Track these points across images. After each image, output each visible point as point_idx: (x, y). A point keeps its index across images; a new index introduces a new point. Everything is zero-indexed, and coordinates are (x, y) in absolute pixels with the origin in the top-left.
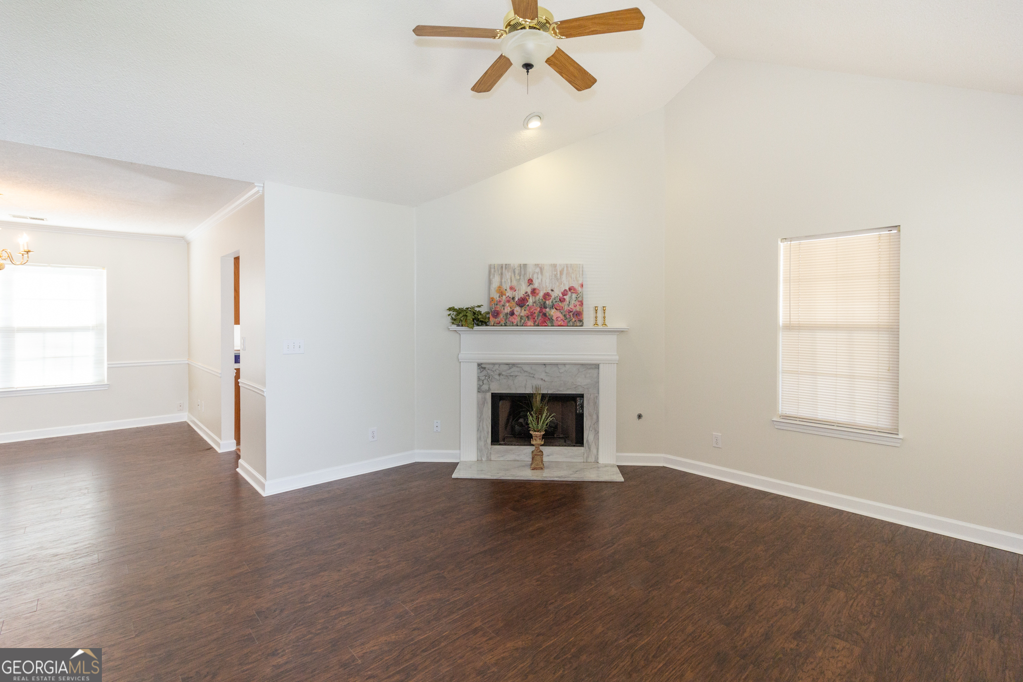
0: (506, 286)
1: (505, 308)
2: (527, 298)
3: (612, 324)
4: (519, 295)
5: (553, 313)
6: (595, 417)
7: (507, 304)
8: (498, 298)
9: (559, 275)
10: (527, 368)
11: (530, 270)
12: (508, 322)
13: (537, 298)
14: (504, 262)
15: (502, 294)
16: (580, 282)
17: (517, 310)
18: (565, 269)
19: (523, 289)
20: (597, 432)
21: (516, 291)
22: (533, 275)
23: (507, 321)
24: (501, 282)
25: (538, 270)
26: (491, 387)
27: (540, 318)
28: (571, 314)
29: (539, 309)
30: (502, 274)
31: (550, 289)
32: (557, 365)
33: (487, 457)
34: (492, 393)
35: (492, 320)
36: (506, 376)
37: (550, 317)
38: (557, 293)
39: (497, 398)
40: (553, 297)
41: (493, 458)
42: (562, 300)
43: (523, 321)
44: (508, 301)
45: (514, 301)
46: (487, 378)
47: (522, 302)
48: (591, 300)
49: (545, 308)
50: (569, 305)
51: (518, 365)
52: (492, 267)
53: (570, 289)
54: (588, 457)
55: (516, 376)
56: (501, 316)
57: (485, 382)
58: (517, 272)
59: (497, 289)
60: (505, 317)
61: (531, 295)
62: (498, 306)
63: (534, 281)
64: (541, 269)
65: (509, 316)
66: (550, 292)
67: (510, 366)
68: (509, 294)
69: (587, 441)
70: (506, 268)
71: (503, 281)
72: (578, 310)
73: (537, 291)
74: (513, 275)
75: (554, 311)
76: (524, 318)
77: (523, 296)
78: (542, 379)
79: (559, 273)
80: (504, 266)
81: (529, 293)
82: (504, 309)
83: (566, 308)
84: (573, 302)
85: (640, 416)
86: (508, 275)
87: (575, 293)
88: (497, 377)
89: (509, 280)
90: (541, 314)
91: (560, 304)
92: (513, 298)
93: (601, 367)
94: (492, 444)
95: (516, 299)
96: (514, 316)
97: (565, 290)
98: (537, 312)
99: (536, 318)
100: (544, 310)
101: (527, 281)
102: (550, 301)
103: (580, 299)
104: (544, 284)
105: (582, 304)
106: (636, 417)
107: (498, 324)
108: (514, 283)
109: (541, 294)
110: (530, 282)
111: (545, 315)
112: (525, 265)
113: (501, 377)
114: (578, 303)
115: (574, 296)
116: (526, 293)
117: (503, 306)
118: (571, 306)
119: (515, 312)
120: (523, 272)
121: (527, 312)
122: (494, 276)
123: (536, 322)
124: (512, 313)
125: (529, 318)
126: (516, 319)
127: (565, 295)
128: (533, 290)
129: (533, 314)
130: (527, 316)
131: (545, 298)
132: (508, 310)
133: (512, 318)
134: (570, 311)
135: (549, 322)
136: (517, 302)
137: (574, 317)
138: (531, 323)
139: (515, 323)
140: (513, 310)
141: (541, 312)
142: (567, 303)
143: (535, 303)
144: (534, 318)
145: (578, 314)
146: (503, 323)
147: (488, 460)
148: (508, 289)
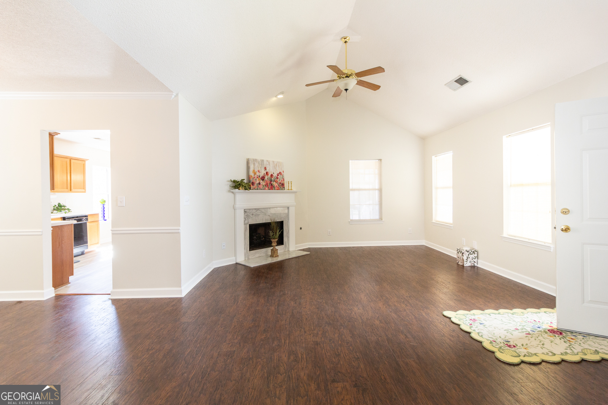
0: (256, 170)
2: (265, 176)
3: (294, 189)
4: (262, 175)
5: (274, 184)
6: (287, 231)
7: (257, 179)
8: (253, 176)
9: (275, 166)
10: (263, 211)
11: (265, 163)
13: (269, 176)
14: (255, 158)
15: (255, 174)
16: (283, 170)
17: (261, 181)
18: (277, 164)
19: (263, 172)
20: (288, 237)
21: (260, 173)
22: (266, 165)
23: (258, 187)
24: (254, 168)
25: (268, 163)
26: (249, 221)
27: (270, 186)
28: (281, 184)
29: (269, 182)
30: (254, 164)
31: (273, 172)
32: (274, 208)
33: (247, 258)
34: (249, 224)
35: (252, 187)
36: (255, 215)
37: (273, 186)
38: (275, 175)
39: (251, 226)
40: (274, 177)
42: (277, 178)
43: (264, 187)
44: (258, 178)
46: (247, 217)
47: (263, 178)
48: (287, 178)
49: (272, 181)
50: (280, 180)
51: (260, 209)
52: (250, 160)
53: (280, 173)
54: (285, 249)
55: (259, 215)
56: (255, 185)
57: (246, 219)
58: (260, 163)
59: (253, 171)
61: (266, 175)
62: (254, 180)
63: (267, 168)
64: (269, 163)
65: (258, 185)
66: (273, 174)
67: (257, 210)
68: (258, 174)
69: (285, 242)
71: (255, 167)
72: (283, 182)
74: (259, 165)
75: (275, 183)
76: (264, 186)
79: (275, 165)
80: (255, 160)
81: (265, 174)
83: (279, 182)
84: (281, 179)
85: (301, 228)
86: (257, 164)
87: (282, 175)
88: (251, 216)
89: (257, 167)
90: (270, 184)
92: (259, 176)
93: (290, 208)
94: (250, 250)
95: (261, 177)
96: (260, 185)
97: (278, 173)
98: (269, 183)
100: (271, 182)
101: (264, 168)
102: (273, 178)
103: (283, 178)
104: (271, 170)
105: (284, 180)
106: (300, 228)
107: (254, 189)
108: (259, 169)
109: (270, 175)
110: (265, 168)
111: (272, 185)
112: (263, 160)
113: (253, 216)
114: (283, 180)
115: (281, 176)
116: (264, 174)
117: (256, 180)
118: (281, 181)
119: (261, 183)
120: (262, 164)
121: (265, 183)
122: (251, 165)
123: (268, 188)
124: (259, 184)
125: (266, 186)
126: (261, 187)
127: (278, 175)
128: (267, 173)
129: (267, 184)
130: (265, 185)
131: (271, 177)
132: (258, 182)
133: (259, 186)
134: (280, 183)
135: (273, 188)
136: (261, 178)
137: (282, 186)
138: (267, 188)
139: (261, 188)
140: (260, 182)
141: (270, 183)
142: (279, 179)
143: (268, 179)
144: (268, 186)
145: (283, 185)
146: (256, 188)
147: (249, 259)
148: (257, 172)
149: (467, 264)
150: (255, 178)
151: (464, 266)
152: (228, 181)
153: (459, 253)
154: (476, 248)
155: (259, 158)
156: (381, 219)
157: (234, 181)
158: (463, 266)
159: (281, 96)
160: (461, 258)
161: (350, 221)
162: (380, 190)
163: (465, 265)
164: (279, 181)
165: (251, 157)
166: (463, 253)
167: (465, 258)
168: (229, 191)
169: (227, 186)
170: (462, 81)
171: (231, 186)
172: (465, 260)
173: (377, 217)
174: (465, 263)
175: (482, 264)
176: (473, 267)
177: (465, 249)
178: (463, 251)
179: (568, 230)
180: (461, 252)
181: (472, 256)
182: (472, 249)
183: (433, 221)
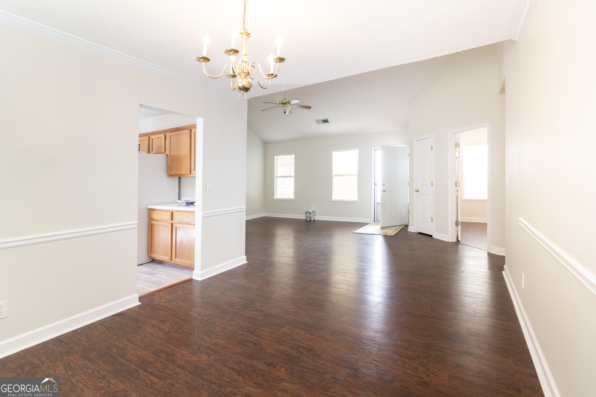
149: (312, 219)
153: (308, 214)
154: (314, 210)
158: (311, 220)
160: (309, 216)
166: (311, 213)
167: (312, 216)
170: (326, 121)
175: (317, 218)
176: (314, 220)
177: (310, 211)
178: (311, 212)
179: (385, 191)
180: (309, 213)
181: (314, 214)
182: (313, 211)
183: (275, 199)
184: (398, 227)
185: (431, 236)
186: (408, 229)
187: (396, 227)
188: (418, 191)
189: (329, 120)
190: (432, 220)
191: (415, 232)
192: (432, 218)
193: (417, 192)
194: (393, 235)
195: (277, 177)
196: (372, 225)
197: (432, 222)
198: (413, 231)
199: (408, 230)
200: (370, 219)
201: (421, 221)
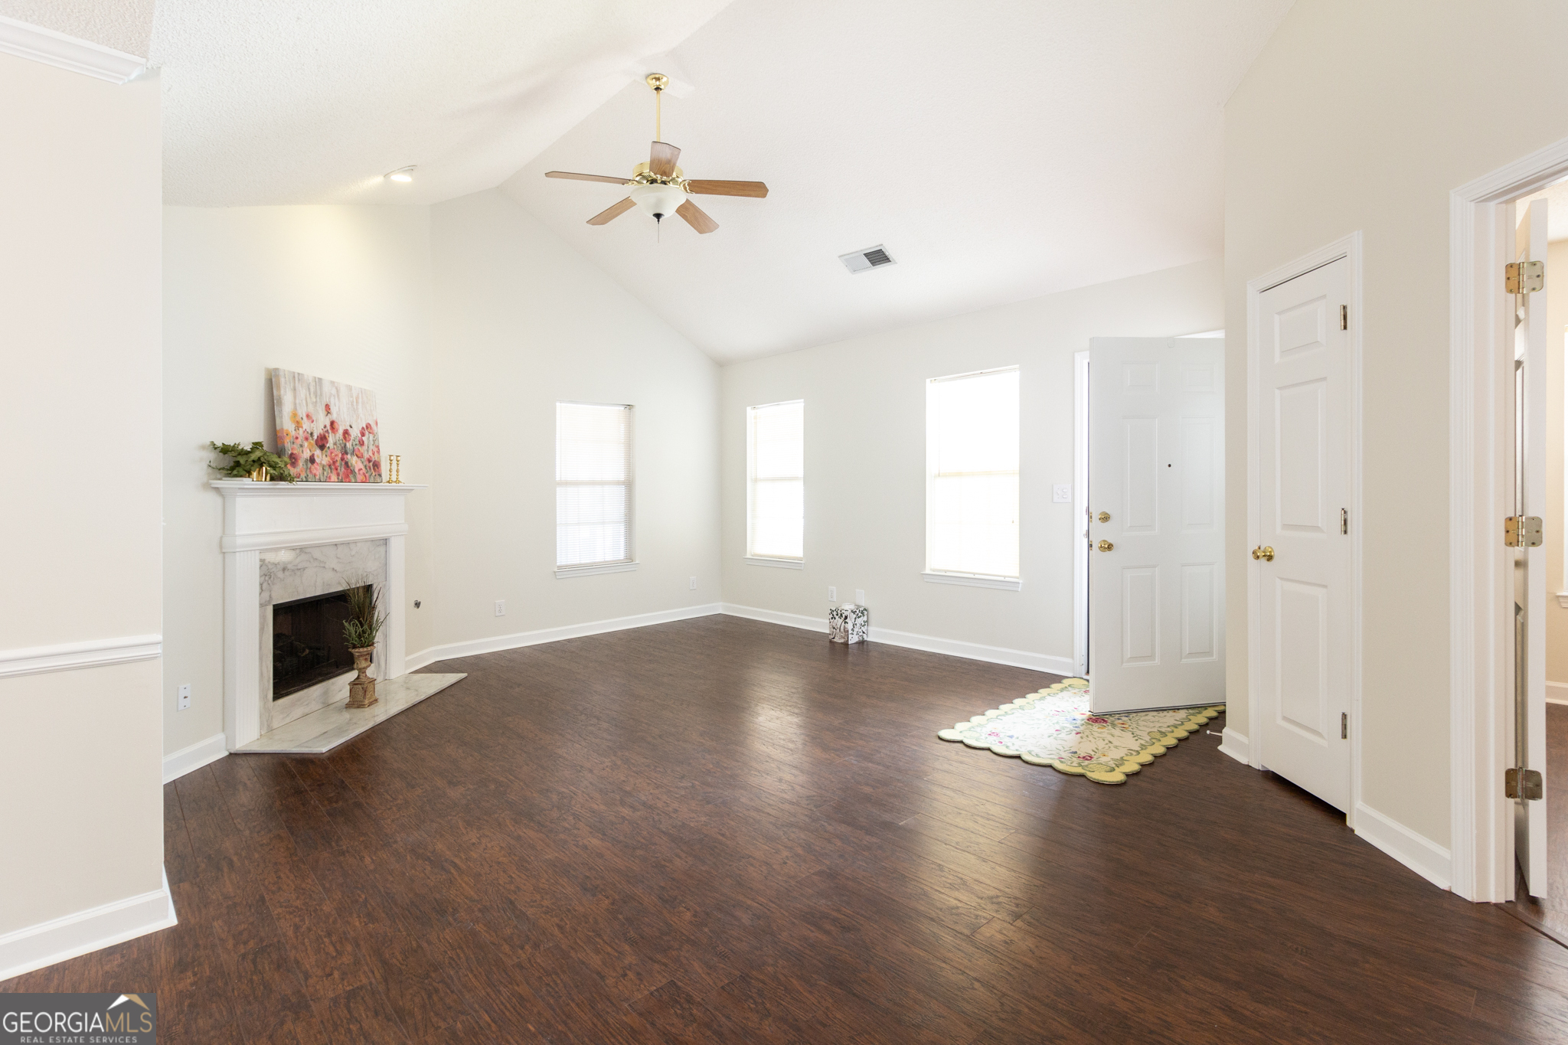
0: (302, 413)
1: (304, 449)
2: (327, 435)
3: (405, 481)
4: (317, 430)
5: (353, 460)
6: (382, 615)
7: (306, 444)
8: (294, 432)
9: (355, 404)
10: (317, 554)
11: (327, 388)
12: (310, 475)
13: (337, 435)
14: (297, 370)
15: (298, 425)
16: (375, 418)
17: (318, 452)
18: (360, 396)
19: (321, 422)
20: (385, 637)
21: (313, 422)
22: (329, 398)
23: (308, 473)
24: (295, 404)
25: (334, 391)
26: (274, 595)
27: (343, 469)
28: (371, 464)
29: (340, 455)
30: (295, 390)
31: (348, 424)
32: (347, 544)
33: (268, 726)
34: (274, 606)
35: (290, 471)
36: (293, 571)
37: (352, 468)
38: (355, 433)
39: (280, 611)
40: (352, 438)
41: (275, 725)
42: (362, 443)
43: (325, 473)
44: (307, 439)
45: (313, 439)
46: (267, 578)
47: (321, 443)
48: (388, 444)
49: (346, 453)
50: (368, 451)
51: (307, 550)
52: (281, 373)
53: (367, 427)
54: (378, 676)
55: (304, 569)
56: (301, 463)
57: (265, 585)
58: (312, 390)
59: (291, 414)
60: (305, 467)
61: (330, 431)
62: (295, 446)
63: (331, 407)
64: (338, 391)
65: (309, 464)
66: (349, 428)
67: (301, 551)
68: (306, 425)
69: (377, 652)
70: (299, 380)
71: (297, 401)
72: (376, 459)
73: (336, 425)
74: (308, 394)
75: (355, 458)
76: (327, 468)
77: (322, 432)
78: (333, 569)
79: (355, 401)
80: (296, 376)
81: (328, 427)
82: (302, 451)
83: (366, 456)
84: (371, 447)
85: (418, 605)
86: (302, 393)
87: (373, 433)
88: (280, 575)
89: (304, 402)
90: (343, 463)
91: (360, 448)
92: (312, 434)
93: (391, 541)
94: (275, 699)
95: (315, 437)
96: (315, 465)
97: (363, 427)
98: (339, 459)
99: (339, 468)
100: (345, 456)
101: (323, 407)
102: (351, 442)
103: (376, 443)
104: (344, 417)
105: (378, 452)
106: (415, 605)
107: (297, 478)
108: (311, 409)
109: (341, 431)
110: (327, 408)
111: (347, 464)
112: (320, 379)
113: (287, 573)
114: (375, 449)
115: (371, 436)
116: (325, 427)
117: (301, 446)
118: (370, 453)
119: (316, 458)
120: (319, 393)
121: (328, 459)
122: (286, 392)
123: (338, 475)
124: (312, 460)
125: (331, 469)
126: (317, 470)
127: (363, 435)
128: (332, 423)
129: (334, 463)
130: (330, 466)
131: (345, 438)
132: (307, 454)
133: (313, 467)
134: (369, 461)
135: (351, 476)
136: (317, 441)
137: (374, 469)
138: (334, 477)
139: (317, 477)
140: (313, 455)
141: (342, 459)
142: (365, 447)
143: (335, 444)
144: (337, 469)
145: (376, 465)
146: (303, 476)
147: (270, 730)
148: (305, 418)
149: (853, 639)
150: (299, 441)
151: (848, 644)
152: (203, 447)
153: (837, 617)
154: (863, 603)
155: (310, 372)
156: (630, 558)
157: (225, 450)
158: (846, 644)
159: (402, 179)
160: (842, 628)
161: (556, 570)
162: (629, 485)
163: (850, 642)
164: (366, 452)
165: (286, 364)
166: (846, 618)
167: (850, 626)
168: (207, 486)
169: (198, 465)
170: (878, 257)
171: (212, 464)
172: (850, 632)
173: (621, 555)
174: (850, 636)
175: (877, 635)
176: (862, 643)
177: (848, 607)
178: (846, 613)
179: (1110, 547)
180: (841, 615)
181: (860, 621)
182: (858, 607)
183: (748, 556)
184: (1182, 714)
185: (1341, 816)
186: (1219, 740)
187: (1170, 718)
188: (1270, 558)
189: (889, 252)
190: (1344, 727)
191: (1256, 765)
192: (1344, 716)
193: (1263, 561)
194: (1117, 777)
195: (756, 480)
196: (1065, 693)
197: (1344, 736)
198: (1243, 760)
199: (1220, 748)
200: (1069, 660)
201: (1285, 719)
